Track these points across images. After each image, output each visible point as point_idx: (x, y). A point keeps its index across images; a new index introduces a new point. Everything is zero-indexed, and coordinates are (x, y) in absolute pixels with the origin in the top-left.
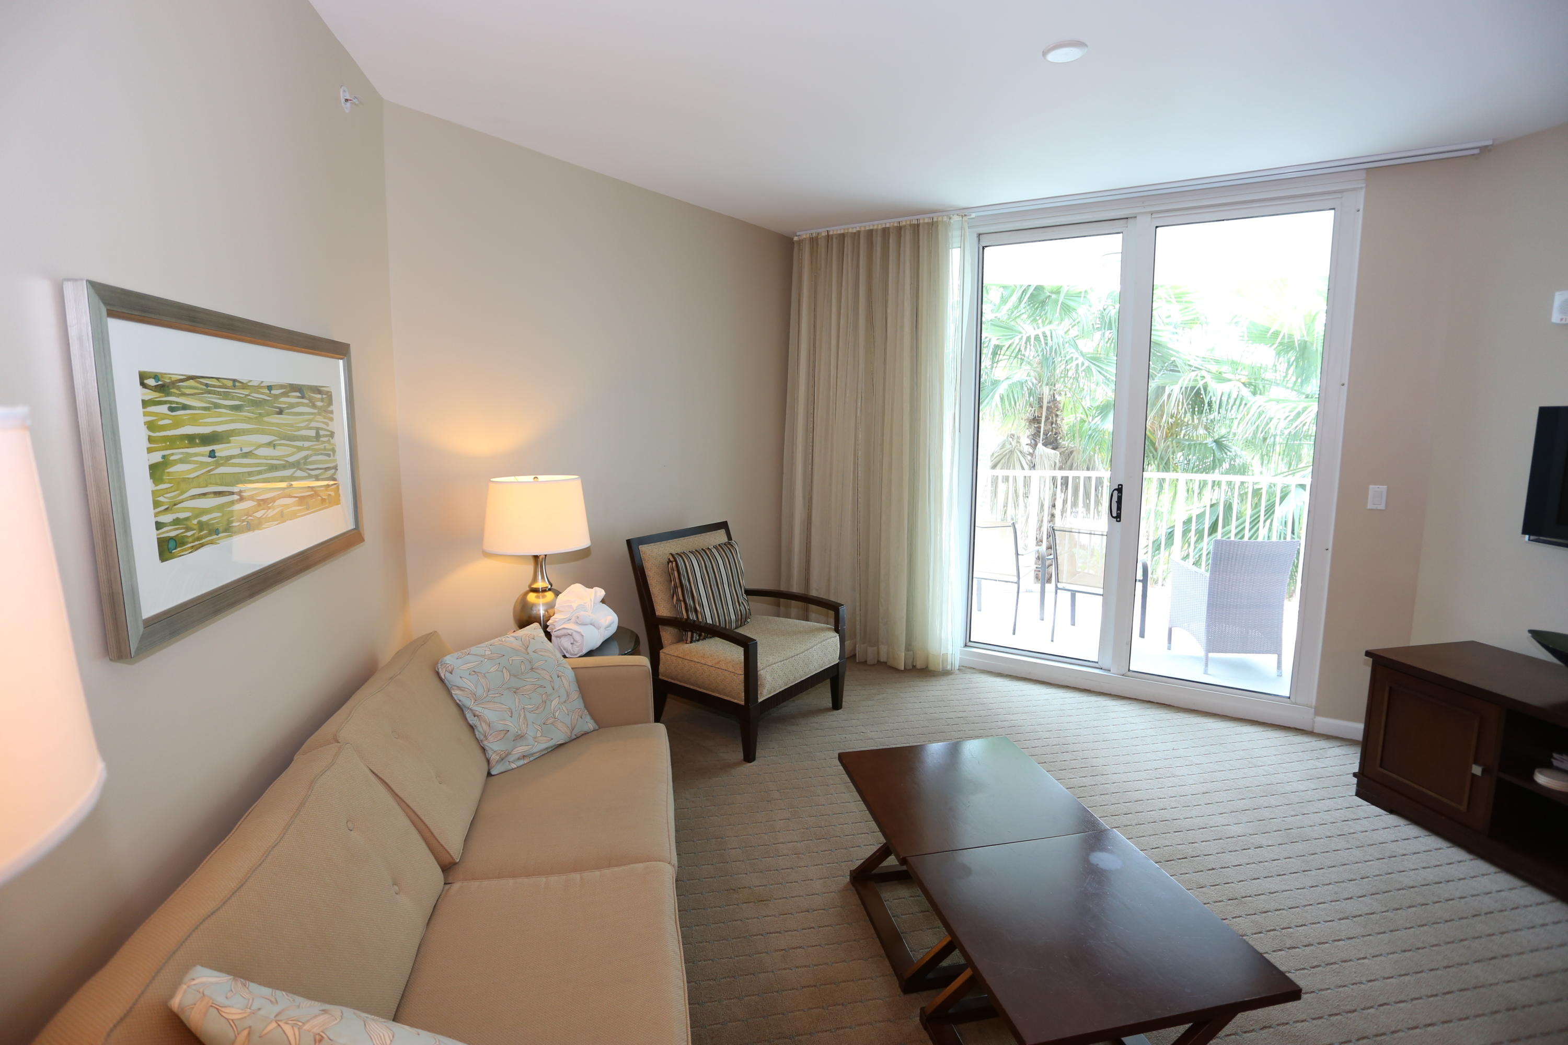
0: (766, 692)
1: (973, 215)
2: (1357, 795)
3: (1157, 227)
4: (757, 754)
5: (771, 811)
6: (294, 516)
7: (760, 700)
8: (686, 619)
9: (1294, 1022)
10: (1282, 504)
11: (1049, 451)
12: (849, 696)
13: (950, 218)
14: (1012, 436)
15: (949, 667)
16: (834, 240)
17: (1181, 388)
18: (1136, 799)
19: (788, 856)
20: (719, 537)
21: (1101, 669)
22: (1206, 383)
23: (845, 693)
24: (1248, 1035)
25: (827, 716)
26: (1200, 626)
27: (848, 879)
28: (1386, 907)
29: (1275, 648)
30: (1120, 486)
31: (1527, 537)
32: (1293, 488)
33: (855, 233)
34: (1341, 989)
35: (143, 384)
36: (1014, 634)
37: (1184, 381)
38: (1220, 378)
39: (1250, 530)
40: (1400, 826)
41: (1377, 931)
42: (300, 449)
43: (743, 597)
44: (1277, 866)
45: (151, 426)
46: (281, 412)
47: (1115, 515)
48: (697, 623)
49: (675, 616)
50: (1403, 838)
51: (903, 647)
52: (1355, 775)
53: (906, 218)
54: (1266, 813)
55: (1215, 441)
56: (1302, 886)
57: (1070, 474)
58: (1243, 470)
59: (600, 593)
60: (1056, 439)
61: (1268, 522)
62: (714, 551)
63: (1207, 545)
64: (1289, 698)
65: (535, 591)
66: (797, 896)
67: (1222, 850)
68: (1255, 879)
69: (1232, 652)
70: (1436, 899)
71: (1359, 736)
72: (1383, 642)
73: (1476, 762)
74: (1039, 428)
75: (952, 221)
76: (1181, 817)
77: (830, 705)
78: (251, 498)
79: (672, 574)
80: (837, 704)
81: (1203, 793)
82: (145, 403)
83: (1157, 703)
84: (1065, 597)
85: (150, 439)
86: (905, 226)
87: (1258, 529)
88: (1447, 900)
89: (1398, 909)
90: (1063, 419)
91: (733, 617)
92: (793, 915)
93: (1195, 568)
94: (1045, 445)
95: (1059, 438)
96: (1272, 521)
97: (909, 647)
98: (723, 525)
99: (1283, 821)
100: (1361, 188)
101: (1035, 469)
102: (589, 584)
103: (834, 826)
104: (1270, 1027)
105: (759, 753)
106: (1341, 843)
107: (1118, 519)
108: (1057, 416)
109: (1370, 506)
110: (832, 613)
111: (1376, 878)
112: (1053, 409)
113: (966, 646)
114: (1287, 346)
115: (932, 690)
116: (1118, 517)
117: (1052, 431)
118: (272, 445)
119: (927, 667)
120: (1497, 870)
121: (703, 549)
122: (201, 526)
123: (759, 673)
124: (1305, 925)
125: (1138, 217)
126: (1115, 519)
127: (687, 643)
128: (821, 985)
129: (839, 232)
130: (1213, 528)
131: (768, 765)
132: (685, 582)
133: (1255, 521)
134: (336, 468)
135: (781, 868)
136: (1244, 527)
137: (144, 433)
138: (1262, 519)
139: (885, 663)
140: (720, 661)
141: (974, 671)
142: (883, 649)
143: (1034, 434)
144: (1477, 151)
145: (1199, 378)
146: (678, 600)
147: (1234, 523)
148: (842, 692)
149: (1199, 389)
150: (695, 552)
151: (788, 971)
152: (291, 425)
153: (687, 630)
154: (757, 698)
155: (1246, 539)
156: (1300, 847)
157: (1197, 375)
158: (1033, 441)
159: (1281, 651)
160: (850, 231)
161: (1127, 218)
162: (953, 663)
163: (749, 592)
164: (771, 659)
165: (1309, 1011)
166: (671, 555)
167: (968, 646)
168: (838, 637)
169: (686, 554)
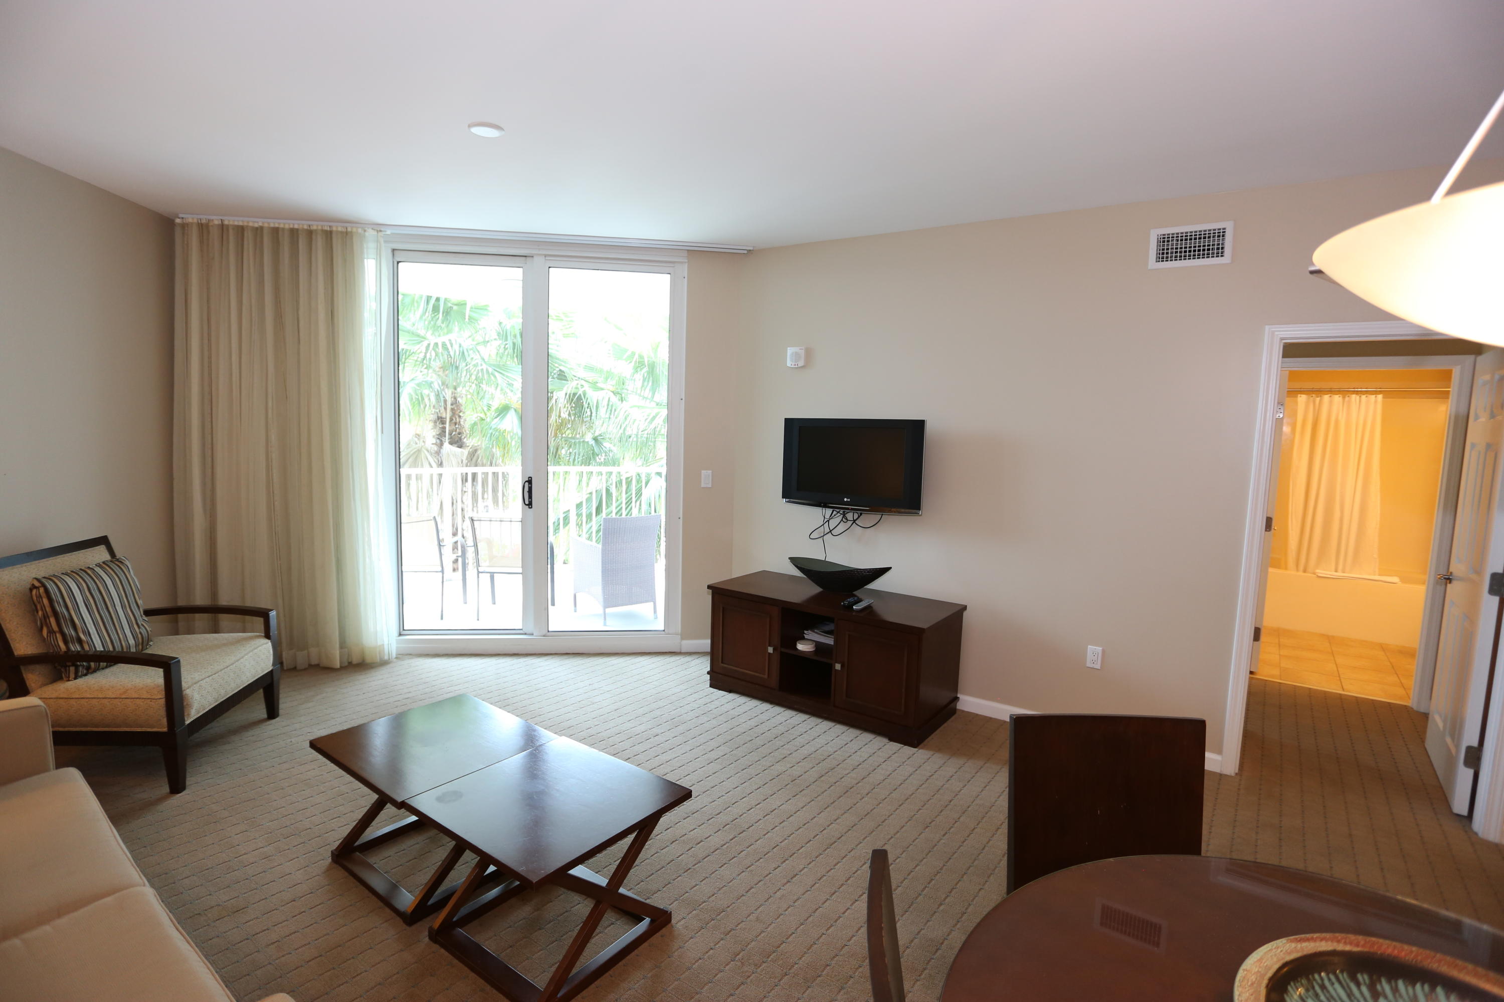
0: (193, 713)
1: (389, 232)
2: (711, 686)
3: (550, 267)
4: (188, 783)
5: (223, 830)
7: (187, 722)
8: (65, 652)
9: (689, 832)
10: (647, 487)
11: (454, 449)
12: (285, 703)
13: (365, 231)
14: (418, 436)
15: (386, 658)
16: (231, 231)
17: (566, 394)
18: (568, 727)
19: (256, 863)
20: (100, 554)
21: (526, 634)
22: (585, 391)
23: (281, 701)
24: (664, 850)
25: (264, 727)
26: (598, 589)
27: (330, 860)
28: (732, 748)
29: (650, 597)
30: (530, 479)
31: (785, 499)
32: (653, 475)
33: (257, 228)
34: (713, 803)
36: (442, 619)
37: (568, 388)
38: (595, 386)
39: (626, 509)
40: (735, 699)
41: (728, 764)
43: (142, 619)
44: (669, 744)
47: (527, 503)
48: (82, 653)
49: (45, 651)
50: (738, 705)
51: (338, 646)
52: (708, 673)
53: (316, 223)
54: (658, 713)
55: (594, 439)
56: (685, 752)
57: (479, 470)
58: (615, 462)
60: (460, 439)
61: (638, 503)
62: (98, 570)
63: (595, 522)
64: (664, 631)
66: (277, 893)
67: (634, 745)
68: (656, 756)
69: (622, 605)
70: (756, 735)
71: (708, 648)
72: (718, 577)
73: (770, 646)
74: (444, 428)
75: (367, 234)
76: (603, 730)
77: (265, 716)
79: (39, 602)
80: (272, 713)
81: (616, 710)
83: (573, 654)
84: (485, 578)
86: (316, 230)
87: (631, 508)
88: (762, 734)
89: (738, 748)
90: (466, 420)
92: (279, 909)
93: (589, 542)
94: (451, 443)
95: (463, 437)
96: (641, 502)
97: (343, 644)
98: (103, 541)
99: (669, 714)
100: (685, 262)
101: (442, 467)
103: (301, 821)
104: (676, 840)
105: (189, 781)
106: (704, 719)
107: (530, 506)
108: (460, 417)
109: (703, 485)
110: (260, 620)
111: (725, 734)
112: (456, 409)
113: (400, 635)
114: (640, 364)
115: (373, 682)
116: (530, 505)
117: (456, 431)
119: (364, 661)
120: (785, 709)
121: (81, 569)
123: (184, 693)
124: (689, 774)
125: (535, 257)
126: (528, 507)
127: (69, 680)
128: (326, 953)
129: (236, 223)
130: (599, 510)
131: (204, 789)
133: (629, 503)
135: (251, 876)
136: (622, 508)
138: (634, 500)
139: (317, 666)
140: (127, 691)
141: (411, 656)
142: (313, 651)
143: (439, 434)
144: (746, 252)
145: (579, 386)
146: (51, 632)
147: (614, 504)
148: (278, 700)
149: (580, 395)
150: (72, 574)
151: (287, 956)
153: (69, 664)
154: (184, 721)
155: (624, 516)
156: (681, 728)
157: (578, 384)
158: (438, 441)
159: (655, 599)
160: (251, 224)
161: (526, 256)
162: (390, 653)
163: (148, 613)
164: (197, 676)
165: (696, 823)
166: (34, 579)
167: (402, 634)
168: (270, 644)
169: (56, 578)
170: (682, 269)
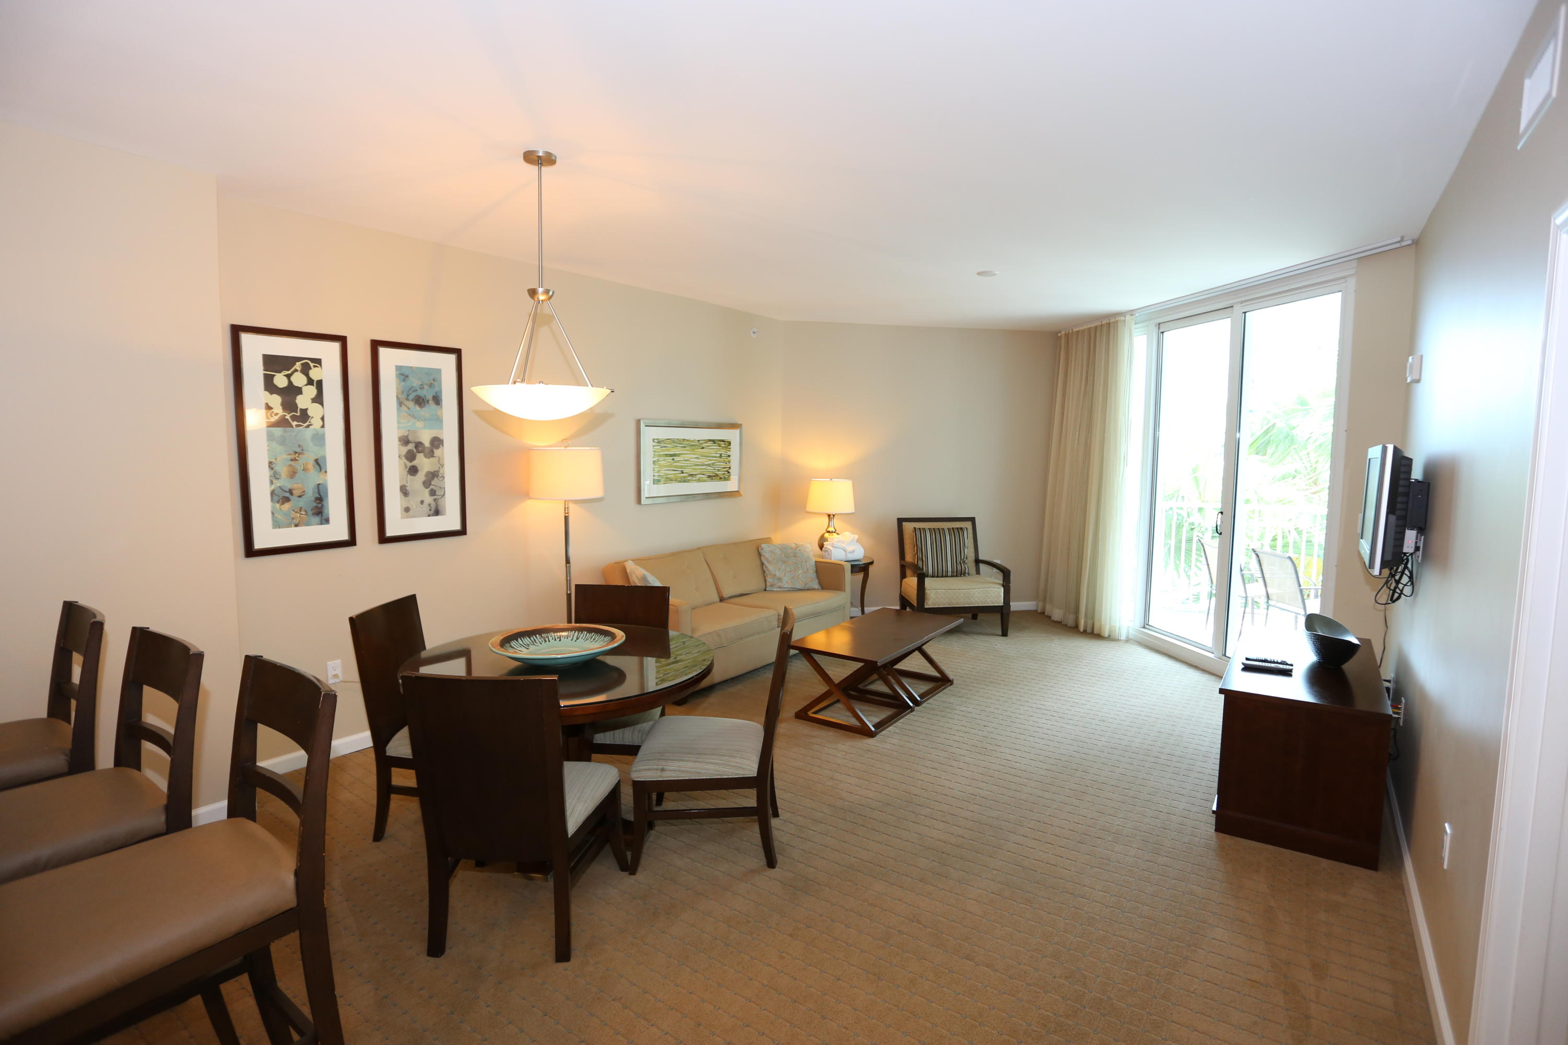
0: (929, 605)
1: (1137, 314)
3: (1246, 312)
6: (704, 481)
7: (925, 607)
15: (1116, 636)
21: (1211, 653)
30: (1222, 510)
35: (653, 441)
42: (710, 460)
43: (961, 560)
45: (654, 451)
46: (703, 448)
47: (1220, 532)
59: (858, 536)
65: (828, 532)
75: (1127, 319)
77: (1000, 633)
78: (686, 473)
79: (913, 539)
80: (1004, 633)
82: (653, 446)
85: (654, 455)
91: (947, 569)
98: (972, 519)
100: (1355, 273)
102: (855, 532)
107: (1221, 536)
116: (1221, 534)
118: (697, 458)
119: (1100, 633)
121: (938, 528)
122: (667, 478)
132: (920, 544)
134: (730, 468)
137: (653, 453)
146: (915, 553)
150: (932, 529)
152: (707, 452)
154: (924, 605)
162: (1120, 634)
166: (915, 528)
167: (1144, 627)
168: (1002, 589)
169: (924, 529)
170: (1352, 282)
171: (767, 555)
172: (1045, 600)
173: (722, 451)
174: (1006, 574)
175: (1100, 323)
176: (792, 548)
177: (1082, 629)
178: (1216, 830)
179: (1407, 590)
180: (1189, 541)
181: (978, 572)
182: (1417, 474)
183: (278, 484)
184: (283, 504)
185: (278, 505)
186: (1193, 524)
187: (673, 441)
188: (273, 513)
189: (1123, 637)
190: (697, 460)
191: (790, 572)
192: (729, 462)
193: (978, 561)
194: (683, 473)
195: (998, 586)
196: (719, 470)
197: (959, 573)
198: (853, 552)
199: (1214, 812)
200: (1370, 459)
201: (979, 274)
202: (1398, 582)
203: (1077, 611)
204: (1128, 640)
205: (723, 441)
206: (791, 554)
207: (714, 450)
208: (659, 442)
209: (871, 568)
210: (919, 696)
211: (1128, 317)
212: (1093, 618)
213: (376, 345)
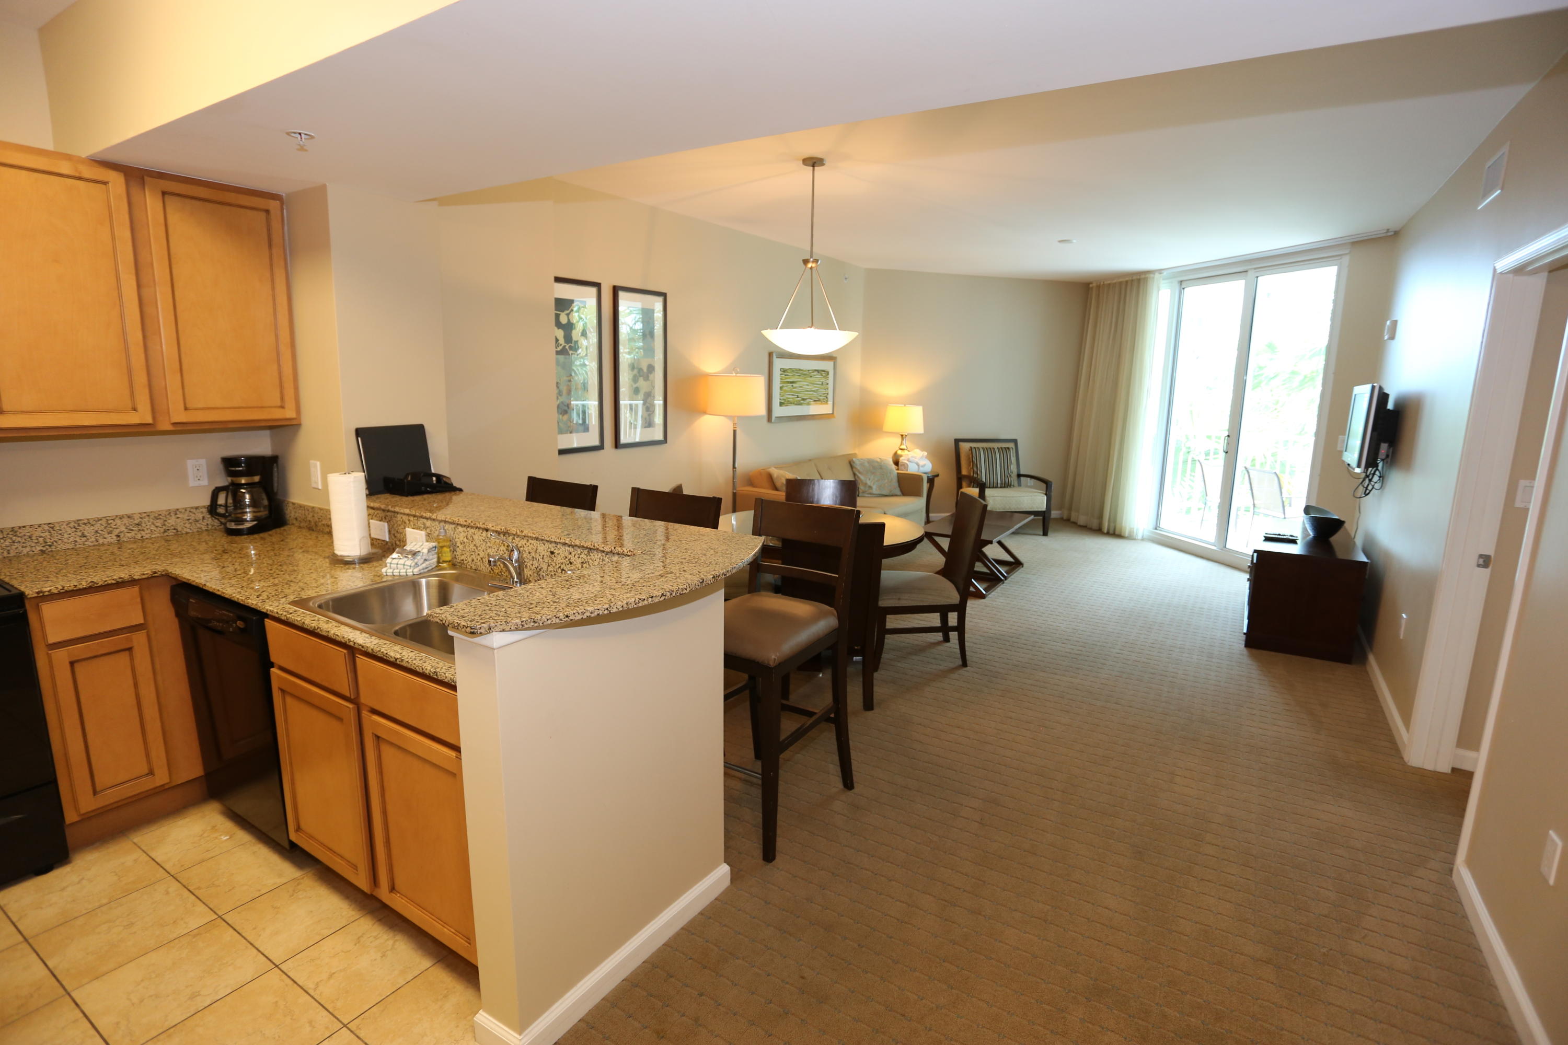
3: (1258, 276)
6: (811, 404)
20: (1010, 446)
21: (1214, 546)
30: (1229, 434)
35: (780, 370)
42: (816, 387)
43: (1010, 475)
45: (781, 379)
46: (811, 377)
47: (1226, 451)
49: (968, 475)
51: (1107, 520)
59: (926, 454)
62: (996, 450)
65: (902, 449)
78: (800, 397)
80: (1045, 533)
85: (780, 382)
91: (999, 482)
97: (1111, 521)
98: (1015, 441)
100: (1350, 253)
102: (923, 450)
109: (1338, 448)
110: (1044, 486)
116: (1227, 453)
118: (808, 385)
121: (991, 449)
122: (788, 401)
132: (974, 460)
134: (827, 393)
137: (780, 380)
139: (1100, 530)
150: (985, 448)
161: (1245, 271)
162: (1137, 535)
166: (971, 448)
167: (1156, 529)
168: (1046, 497)
169: (978, 448)
170: (1346, 260)
171: (859, 468)
172: (1070, 509)
173: (823, 380)
174: (1047, 484)
175: (1131, 278)
176: (877, 462)
177: (1105, 531)
178: (1246, 646)
179: (1377, 486)
180: (1185, 462)
181: (1020, 485)
182: (1390, 406)
183: (561, 399)
184: (563, 415)
185: (561, 416)
186: (1189, 448)
187: (792, 370)
188: (558, 423)
189: (1140, 537)
190: (807, 387)
191: (878, 481)
192: (828, 389)
193: (1019, 476)
194: (798, 397)
195: (1042, 495)
196: (820, 396)
197: (1006, 485)
198: (923, 466)
199: (1245, 634)
200: (1355, 395)
201: (1060, 241)
202: (1370, 480)
203: (1101, 517)
204: (1143, 539)
205: (824, 371)
206: (876, 467)
207: (818, 379)
208: (784, 371)
209: (936, 480)
210: (1005, 572)
211: (1157, 275)
212: (1115, 521)
213: (616, 290)
